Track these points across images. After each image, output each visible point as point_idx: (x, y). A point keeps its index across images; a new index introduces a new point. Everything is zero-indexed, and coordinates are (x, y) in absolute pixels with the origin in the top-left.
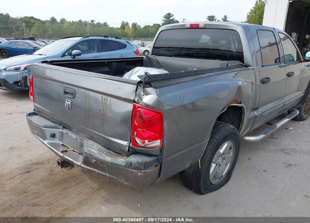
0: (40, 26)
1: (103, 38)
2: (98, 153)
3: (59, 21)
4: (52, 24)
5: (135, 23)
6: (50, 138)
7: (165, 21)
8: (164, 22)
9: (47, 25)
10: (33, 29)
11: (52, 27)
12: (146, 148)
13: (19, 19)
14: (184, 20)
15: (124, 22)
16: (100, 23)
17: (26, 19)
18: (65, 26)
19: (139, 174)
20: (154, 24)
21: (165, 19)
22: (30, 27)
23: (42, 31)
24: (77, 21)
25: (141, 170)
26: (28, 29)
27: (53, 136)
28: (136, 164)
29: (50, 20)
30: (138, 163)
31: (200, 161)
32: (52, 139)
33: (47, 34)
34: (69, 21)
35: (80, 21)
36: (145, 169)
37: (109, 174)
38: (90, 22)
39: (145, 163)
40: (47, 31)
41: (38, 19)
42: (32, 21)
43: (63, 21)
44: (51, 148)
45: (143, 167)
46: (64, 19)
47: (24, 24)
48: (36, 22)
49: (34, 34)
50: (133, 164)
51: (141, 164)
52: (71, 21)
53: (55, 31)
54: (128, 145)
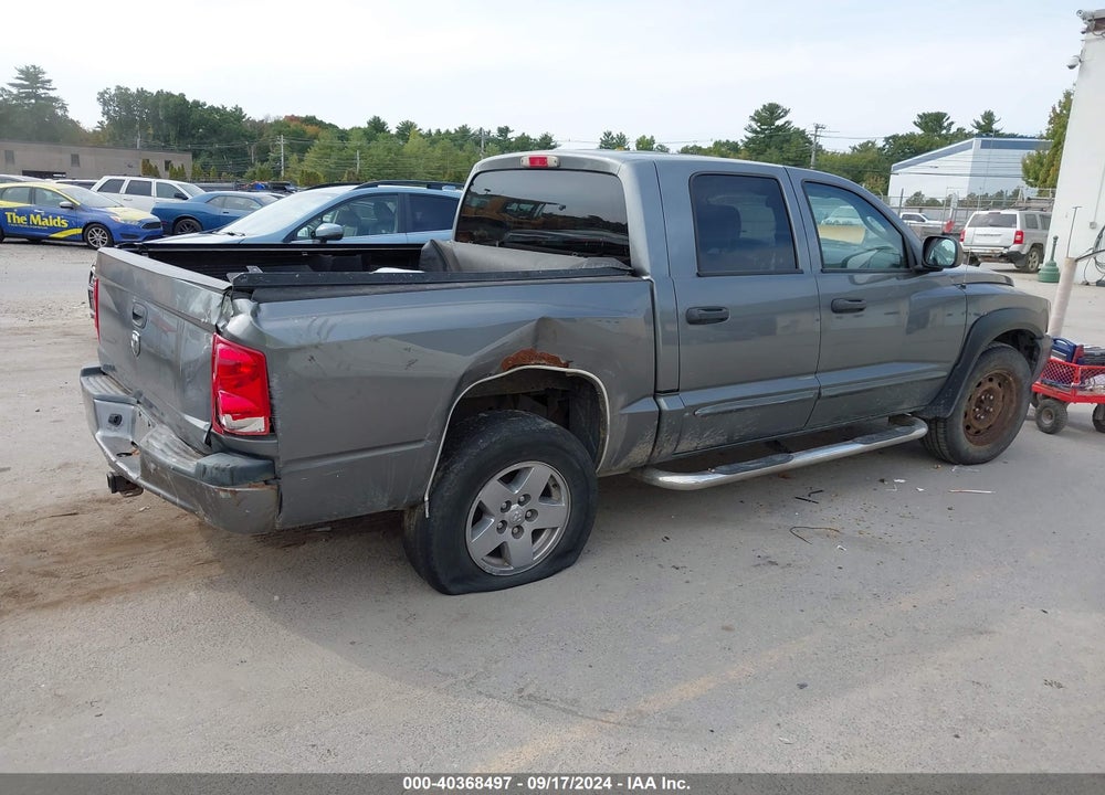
0: (331, 147)
1: (423, 190)
2: (162, 450)
3: (394, 131)
4: (370, 140)
5: (648, 137)
6: (109, 425)
7: (754, 131)
8: (750, 135)
9: (354, 143)
10: (310, 156)
11: (369, 148)
12: (234, 435)
13: (271, 125)
14: (817, 127)
15: (610, 134)
16: (528, 138)
17: (292, 125)
18: (411, 146)
19: (222, 494)
20: (716, 144)
21: (755, 126)
22: (303, 150)
23: (336, 163)
24: (453, 132)
25: (223, 485)
26: (295, 155)
27: (116, 420)
28: (214, 471)
29: (367, 126)
30: (217, 469)
31: (426, 499)
32: (113, 427)
33: (349, 173)
34: (425, 131)
35: (464, 131)
36: (233, 484)
37: (180, 499)
38: (495, 133)
39: (232, 470)
40: (351, 161)
41: (330, 125)
42: (310, 130)
43: (407, 129)
44: (104, 447)
45: (227, 479)
46: (412, 124)
47: (282, 141)
48: (323, 134)
49: (310, 170)
50: (208, 470)
51: (224, 470)
52: (433, 132)
53: (378, 162)
54: (207, 430)
